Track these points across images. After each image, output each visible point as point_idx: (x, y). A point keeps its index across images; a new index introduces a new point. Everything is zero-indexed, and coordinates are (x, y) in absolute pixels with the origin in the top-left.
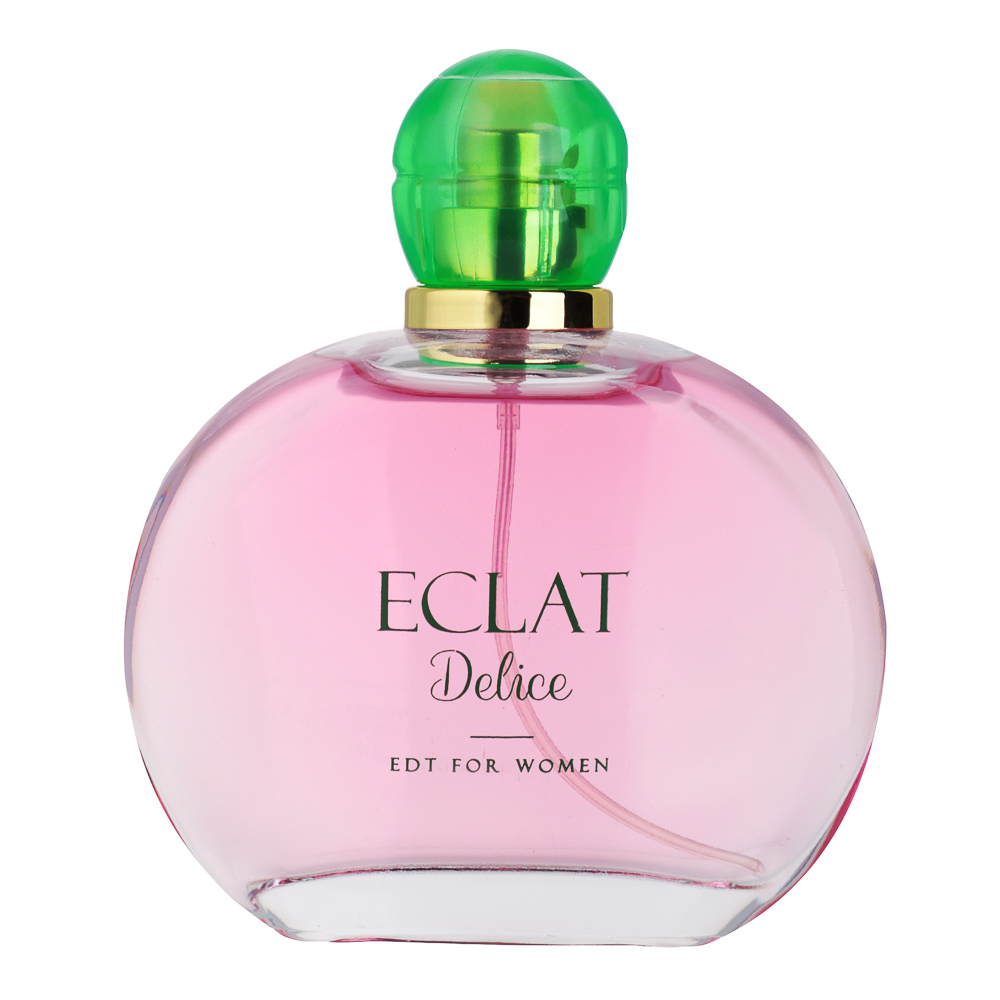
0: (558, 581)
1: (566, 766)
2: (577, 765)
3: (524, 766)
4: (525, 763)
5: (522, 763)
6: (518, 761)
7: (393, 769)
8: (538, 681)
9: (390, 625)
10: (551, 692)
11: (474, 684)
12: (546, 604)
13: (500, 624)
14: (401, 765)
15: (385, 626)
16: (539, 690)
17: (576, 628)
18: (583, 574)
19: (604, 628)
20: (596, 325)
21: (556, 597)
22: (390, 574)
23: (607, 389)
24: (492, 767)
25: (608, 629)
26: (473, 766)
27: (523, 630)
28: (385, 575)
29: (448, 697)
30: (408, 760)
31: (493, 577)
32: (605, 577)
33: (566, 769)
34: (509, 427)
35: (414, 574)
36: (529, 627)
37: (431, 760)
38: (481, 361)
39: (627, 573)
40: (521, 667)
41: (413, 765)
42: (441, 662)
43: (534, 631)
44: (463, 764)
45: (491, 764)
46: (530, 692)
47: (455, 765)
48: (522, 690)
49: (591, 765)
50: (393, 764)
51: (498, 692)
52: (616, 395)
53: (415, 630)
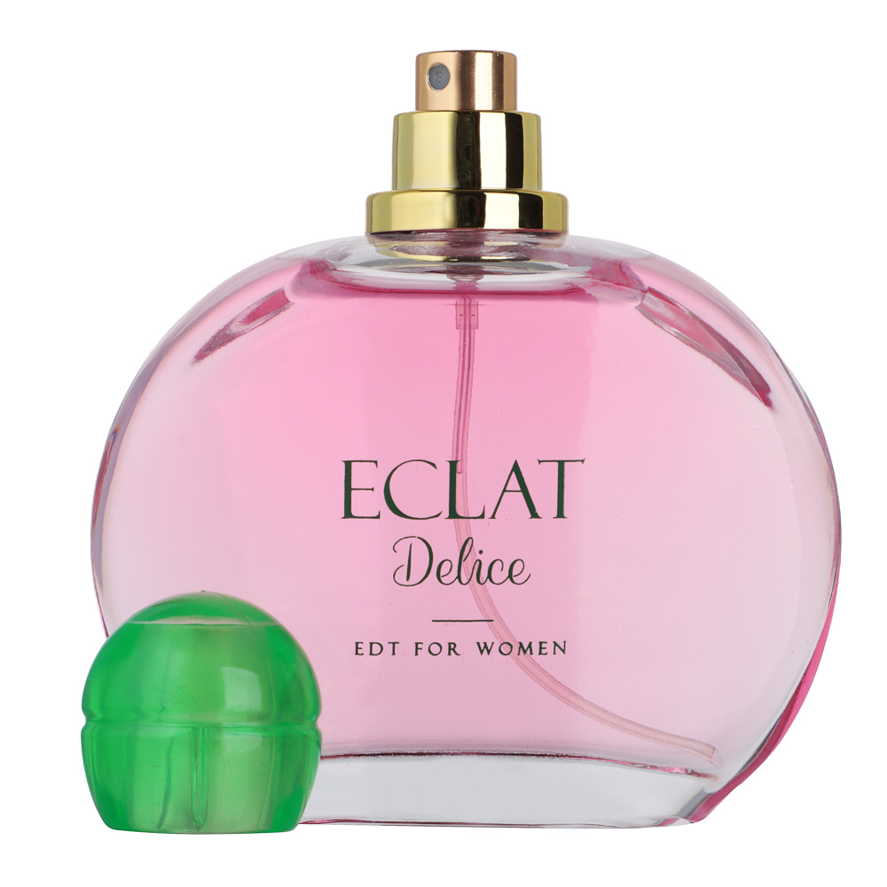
0: (516, 469)
1: (525, 649)
2: (536, 648)
3: (484, 649)
4: (486, 646)
5: (482, 646)
6: (478, 644)
7: (357, 653)
8: (497, 566)
9: (354, 513)
10: (510, 576)
11: (435, 569)
12: (504, 490)
13: (460, 511)
14: (365, 648)
15: (348, 514)
16: (498, 574)
17: (534, 515)
18: (540, 462)
19: (560, 514)
20: (546, 226)
21: (514, 484)
22: (353, 463)
23: (563, 287)
24: (454, 650)
25: (565, 515)
26: (435, 649)
27: (482, 516)
28: (348, 464)
29: (410, 582)
30: (371, 644)
31: (453, 465)
32: (561, 464)
33: (525, 652)
34: (467, 327)
35: (376, 462)
36: (488, 514)
37: (394, 644)
38: (440, 258)
39: (582, 461)
40: (481, 552)
41: (376, 649)
42: (403, 548)
43: (493, 517)
44: (425, 647)
45: (452, 648)
46: (489, 577)
47: (417, 649)
48: (482, 574)
49: (549, 647)
50: (357, 648)
51: (459, 577)
52: (572, 292)
53: (378, 517)
